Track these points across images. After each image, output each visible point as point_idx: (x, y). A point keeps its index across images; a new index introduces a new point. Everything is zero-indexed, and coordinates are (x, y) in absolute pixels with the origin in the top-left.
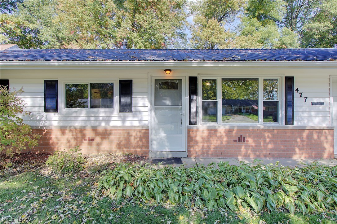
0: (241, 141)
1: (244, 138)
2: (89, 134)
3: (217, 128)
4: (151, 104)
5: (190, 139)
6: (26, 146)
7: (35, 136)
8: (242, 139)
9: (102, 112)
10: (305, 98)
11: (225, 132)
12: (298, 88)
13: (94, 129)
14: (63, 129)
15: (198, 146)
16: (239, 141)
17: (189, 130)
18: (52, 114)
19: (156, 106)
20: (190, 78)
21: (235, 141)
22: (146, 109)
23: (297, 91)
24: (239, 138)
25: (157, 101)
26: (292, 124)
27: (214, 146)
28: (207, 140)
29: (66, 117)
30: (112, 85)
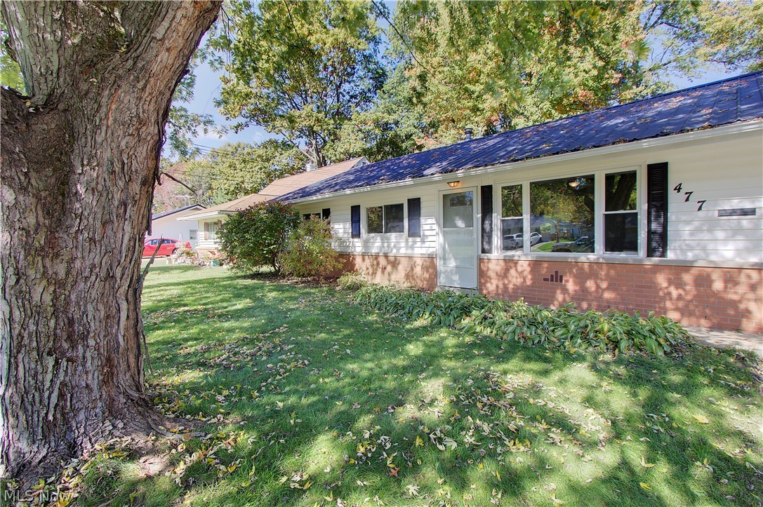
0: (557, 281)
1: (561, 277)
2: (382, 261)
3: (516, 258)
4: (439, 225)
5: (482, 274)
6: (334, 267)
7: (341, 259)
8: (557, 278)
9: (393, 236)
10: (699, 202)
11: (529, 265)
12: (680, 185)
13: (386, 256)
14: (363, 255)
15: (491, 284)
16: (552, 280)
17: (481, 260)
18: (356, 240)
19: (445, 229)
20: (483, 188)
21: (545, 280)
22: (434, 233)
23: (678, 189)
24: (552, 276)
25: (447, 222)
26: (663, 254)
27: (514, 285)
28: (504, 274)
29: (366, 243)
30: (402, 205)
